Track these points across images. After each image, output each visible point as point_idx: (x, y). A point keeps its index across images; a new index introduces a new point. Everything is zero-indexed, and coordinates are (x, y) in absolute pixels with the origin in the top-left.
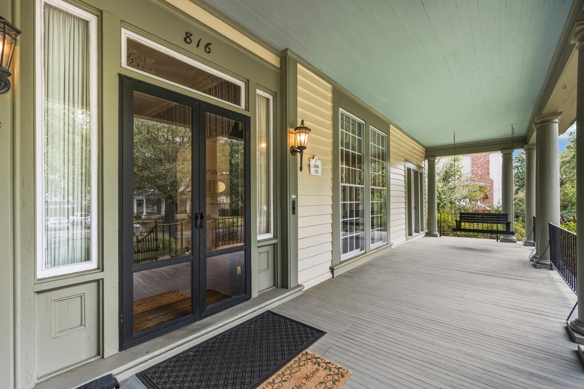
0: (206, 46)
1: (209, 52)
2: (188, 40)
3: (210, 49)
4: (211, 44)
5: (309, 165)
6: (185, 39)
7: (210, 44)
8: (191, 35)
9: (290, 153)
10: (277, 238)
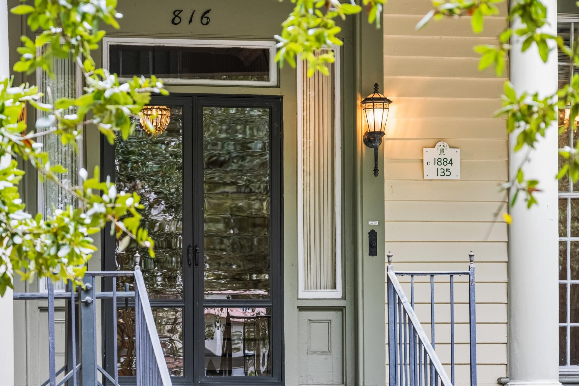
0: (202, 17)
1: (208, 23)
2: (177, 20)
3: (208, 18)
4: (210, 10)
5: (422, 161)
6: (173, 22)
7: (208, 12)
8: (181, 11)
9: (364, 145)
10: (345, 299)
